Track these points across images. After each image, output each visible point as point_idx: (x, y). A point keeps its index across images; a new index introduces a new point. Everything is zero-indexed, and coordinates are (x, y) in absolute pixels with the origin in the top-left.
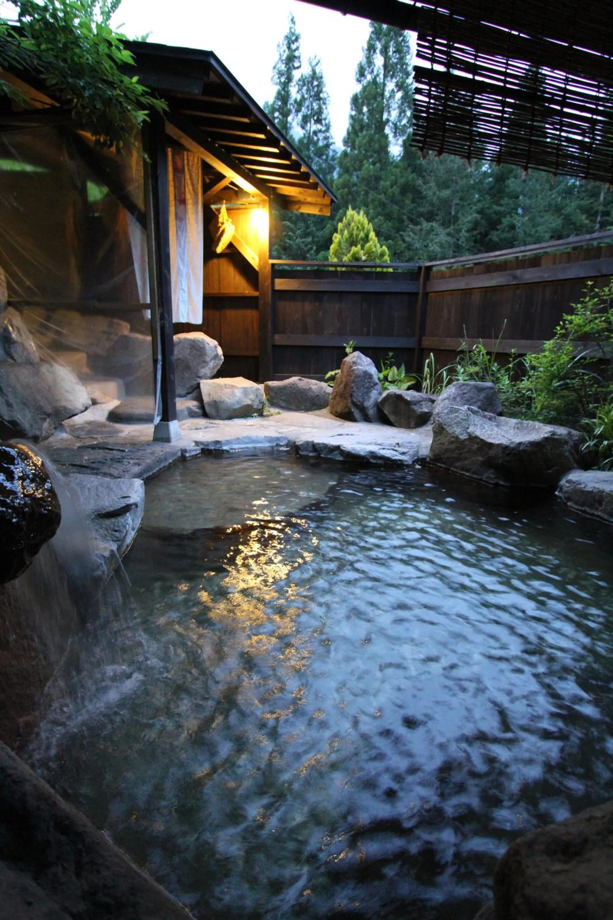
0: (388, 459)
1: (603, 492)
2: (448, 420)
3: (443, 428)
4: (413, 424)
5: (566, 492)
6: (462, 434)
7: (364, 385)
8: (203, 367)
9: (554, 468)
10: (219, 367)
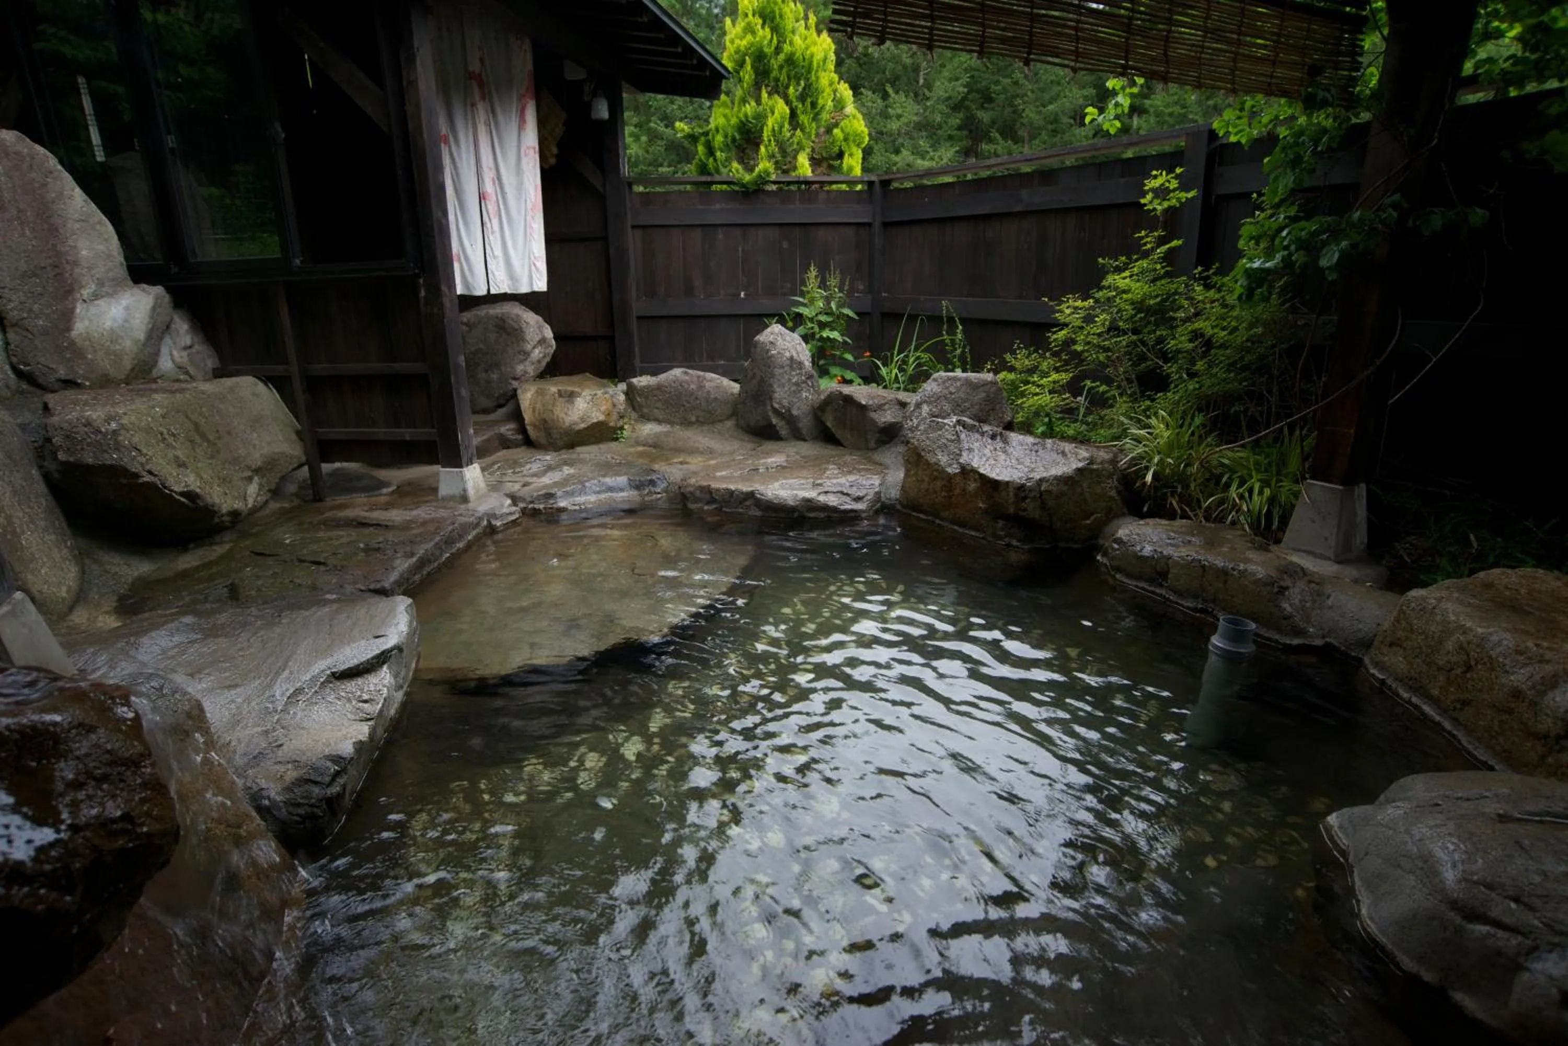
0: (835, 509)
1: (1169, 558)
2: (928, 442)
3: (919, 456)
4: (872, 444)
5: (1113, 558)
6: (950, 465)
7: (790, 380)
8: (521, 361)
9: (1092, 518)
10: (548, 359)
